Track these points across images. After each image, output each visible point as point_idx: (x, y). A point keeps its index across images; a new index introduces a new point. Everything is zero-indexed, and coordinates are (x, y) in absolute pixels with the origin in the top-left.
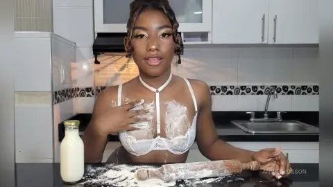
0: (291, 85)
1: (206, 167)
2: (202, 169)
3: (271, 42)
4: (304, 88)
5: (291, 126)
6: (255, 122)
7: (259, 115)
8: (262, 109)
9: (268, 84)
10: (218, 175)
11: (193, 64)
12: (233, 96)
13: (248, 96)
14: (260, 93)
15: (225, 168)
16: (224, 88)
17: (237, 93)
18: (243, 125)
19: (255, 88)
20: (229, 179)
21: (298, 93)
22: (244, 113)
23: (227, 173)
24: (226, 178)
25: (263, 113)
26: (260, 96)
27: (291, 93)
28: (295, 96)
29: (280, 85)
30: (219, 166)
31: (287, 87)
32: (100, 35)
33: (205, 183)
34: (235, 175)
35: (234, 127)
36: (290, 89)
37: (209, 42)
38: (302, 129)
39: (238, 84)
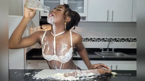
0: (118, 38)
1: (91, 72)
2: (89, 72)
3: (111, 21)
4: (123, 39)
5: (118, 54)
6: (103, 52)
7: (105, 50)
8: (106, 47)
9: (109, 38)
10: (95, 75)
11: (79, 29)
12: (95, 42)
13: (101, 42)
14: (106, 41)
15: (98, 72)
16: (91, 39)
17: (96, 41)
18: (99, 54)
19: (103, 39)
20: (100, 76)
21: (120, 41)
22: (99, 49)
23: (99, 74)
24: (98, 76)
25: (107, 49)
26: (105, 42)
27: (118, 41)
28: (119, 42)
29: (113, 38)
30: (96, 71)
31: (116, 39)
32: (42, 17)
33: (91, 78)
34: (102, 75)
35: (95, 54)
36: (117, 40)
37: (86, 21)
38: (122, 55)
39: (97, 37)
